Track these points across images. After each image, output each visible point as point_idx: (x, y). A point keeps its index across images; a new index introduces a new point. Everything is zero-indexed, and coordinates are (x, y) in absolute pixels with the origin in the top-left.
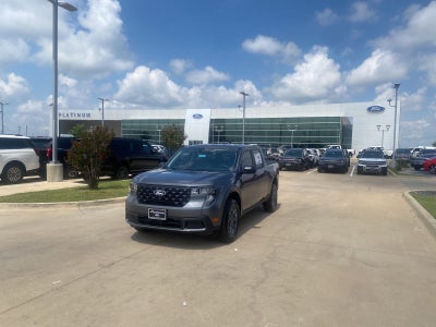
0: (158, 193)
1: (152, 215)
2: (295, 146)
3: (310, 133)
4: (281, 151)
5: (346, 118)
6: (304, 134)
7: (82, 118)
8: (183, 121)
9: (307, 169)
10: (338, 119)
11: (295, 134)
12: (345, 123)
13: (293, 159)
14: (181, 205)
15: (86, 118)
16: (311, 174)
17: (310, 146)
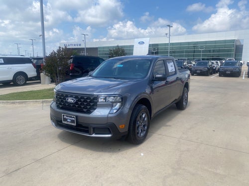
0: (70, 100)
1: (65, 120)
2: (203, 59)
3: (214, 51)
4: (194, 63)
5: (238, 41)
6: (210, 51)
7: (76, 47)
8: (133, 46)
9: (211, 74)
10: (233, 41)
11: (203, 52)
12: (238, 44)
13: (202, 68)
14: (89, 112)
15: (79, 47)
16: (215, 78)
17: (213, 59)
